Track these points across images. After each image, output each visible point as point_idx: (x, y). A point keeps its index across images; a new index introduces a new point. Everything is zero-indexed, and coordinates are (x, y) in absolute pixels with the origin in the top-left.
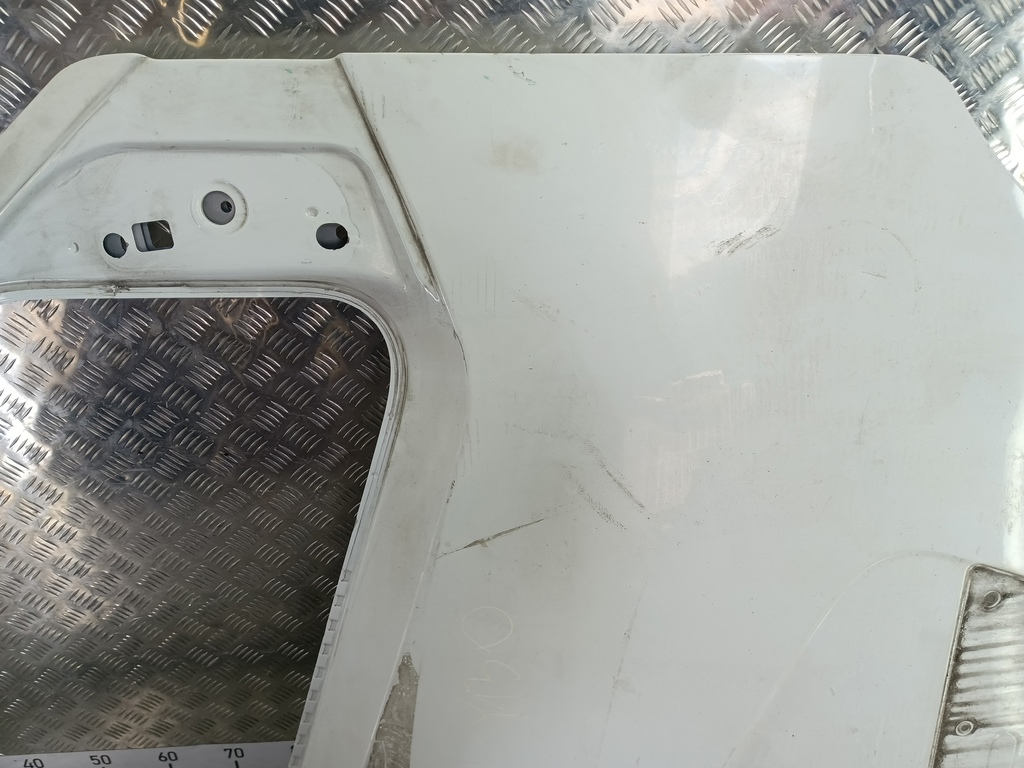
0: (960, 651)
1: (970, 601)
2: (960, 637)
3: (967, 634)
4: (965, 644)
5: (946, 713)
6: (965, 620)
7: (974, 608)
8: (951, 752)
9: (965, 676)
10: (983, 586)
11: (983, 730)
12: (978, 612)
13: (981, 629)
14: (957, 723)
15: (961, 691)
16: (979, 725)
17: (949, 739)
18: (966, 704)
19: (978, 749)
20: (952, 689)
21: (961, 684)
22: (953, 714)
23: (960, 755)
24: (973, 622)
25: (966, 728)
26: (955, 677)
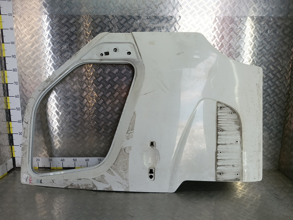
0: (218, 116)
1: (218, 108)
2: (217, 114)
3: (218, 113)
4: (218, 115)
5: (217, 128)
6: (217, 111)
7: (219, 109)
8: (219, 135)
9: (219, 121)
10: (219, 105)
11: (224, 132)
12: (219, 110)
13: (220, 113)
14: (219, 129)
15: (219, 123)
16: (223, 131)
17: (218, 132)
18: (220, 126)
19: (224, 135)
20: (217, 123)
21: (219, 122)
22: (218, 128)
23: (221, 136)
24: (219, 111)
25: (221, 131)
26: (218, 121)
